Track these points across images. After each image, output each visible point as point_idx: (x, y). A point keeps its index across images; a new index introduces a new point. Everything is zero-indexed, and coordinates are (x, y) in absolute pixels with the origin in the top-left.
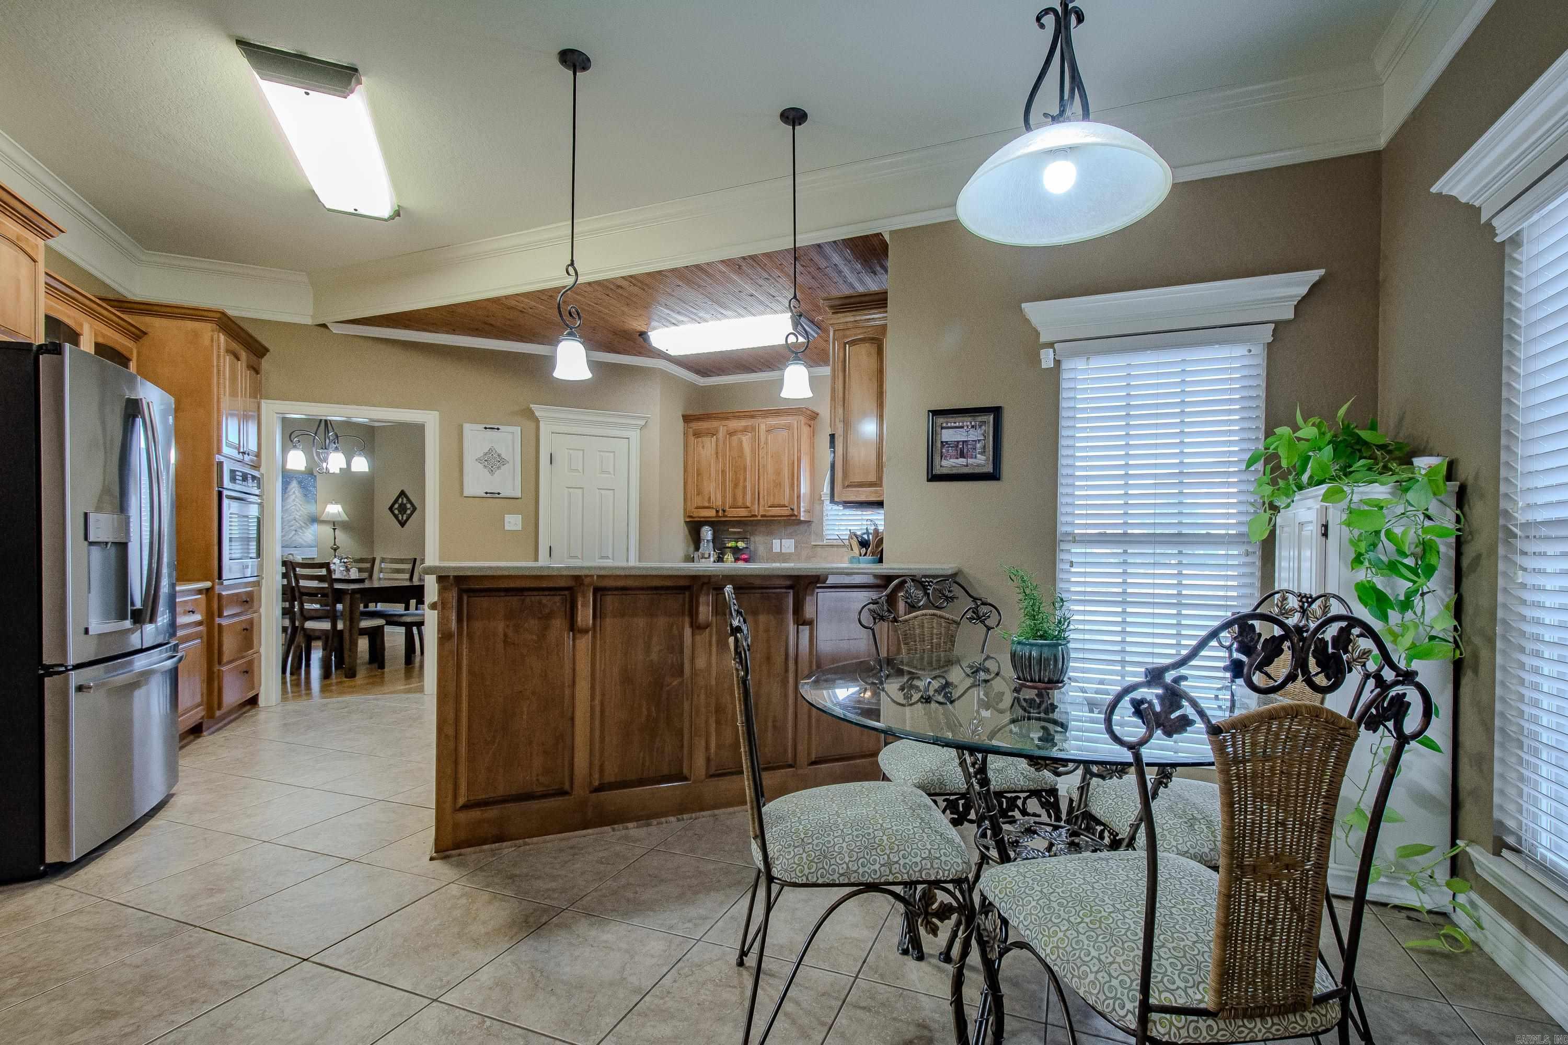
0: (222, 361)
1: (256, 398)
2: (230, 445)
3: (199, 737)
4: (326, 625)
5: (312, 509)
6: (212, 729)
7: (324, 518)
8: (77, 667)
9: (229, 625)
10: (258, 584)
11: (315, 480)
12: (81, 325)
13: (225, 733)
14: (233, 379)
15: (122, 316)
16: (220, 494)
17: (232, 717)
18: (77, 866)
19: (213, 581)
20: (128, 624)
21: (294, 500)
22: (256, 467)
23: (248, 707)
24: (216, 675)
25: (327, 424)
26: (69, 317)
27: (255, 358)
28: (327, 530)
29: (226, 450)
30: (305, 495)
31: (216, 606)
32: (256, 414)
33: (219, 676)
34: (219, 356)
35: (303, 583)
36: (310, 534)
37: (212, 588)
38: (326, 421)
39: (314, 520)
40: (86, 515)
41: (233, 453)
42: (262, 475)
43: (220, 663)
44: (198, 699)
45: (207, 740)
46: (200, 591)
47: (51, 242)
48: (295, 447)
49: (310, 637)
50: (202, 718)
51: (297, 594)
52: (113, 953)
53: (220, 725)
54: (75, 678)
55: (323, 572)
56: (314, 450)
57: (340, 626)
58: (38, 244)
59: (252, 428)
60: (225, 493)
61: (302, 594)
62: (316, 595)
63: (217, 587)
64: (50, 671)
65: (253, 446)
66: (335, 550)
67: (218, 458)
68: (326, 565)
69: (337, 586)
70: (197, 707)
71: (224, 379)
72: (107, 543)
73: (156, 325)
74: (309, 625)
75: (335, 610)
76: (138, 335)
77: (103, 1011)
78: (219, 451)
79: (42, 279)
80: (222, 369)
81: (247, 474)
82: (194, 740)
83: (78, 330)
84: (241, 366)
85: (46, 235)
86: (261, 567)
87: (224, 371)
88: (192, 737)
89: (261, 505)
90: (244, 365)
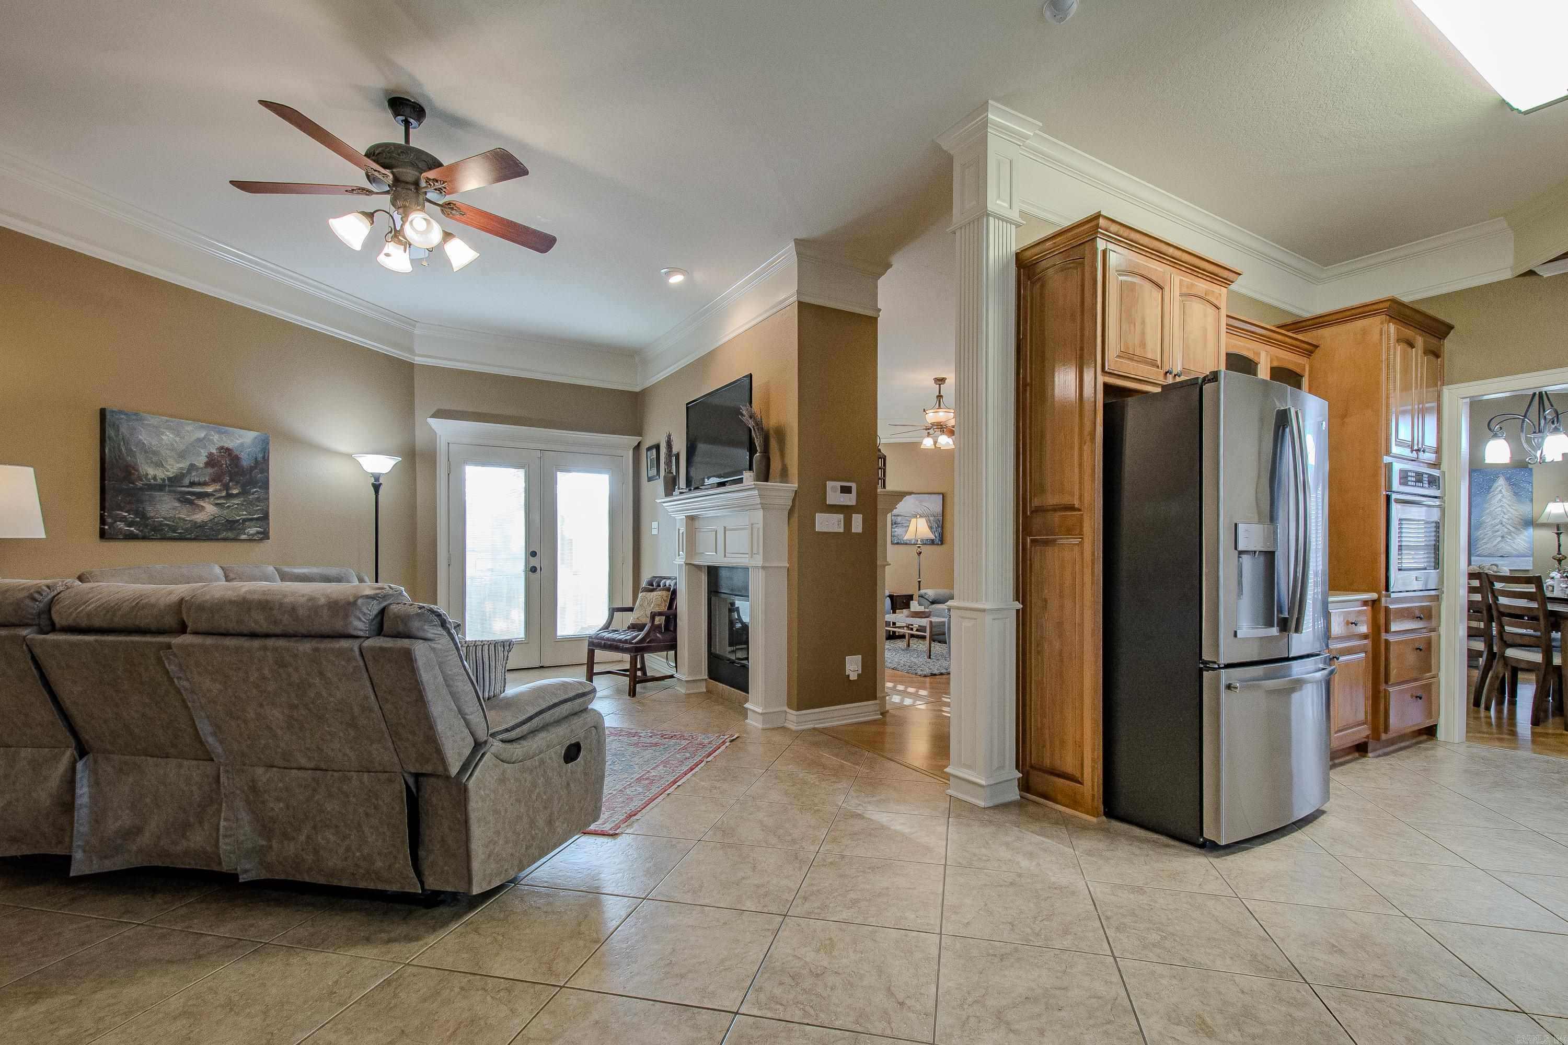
0: (1392, 353)
1: (1436, 386)
2: (1400, 443)
3: (1364, 757)
4: (1536, 657)
5: (1525, 509)
6: (1380, 752)
7: (1543, 520)
8: (1228, 666)
9: (1398, 643)
10: (1437, 598)
11: (1531, 475)
12: (1258, 354)
13: (1391, 760)
14: (1406, 370)
15: (1294, 336)
16: (1388, 498)
17: (1403, 744)
18: (1228, 851)
19: (1379, 593)
20: (1274, 631)
21: (1500, 500)
22: (1436, 465)
23: (1425, 737)
24: (1382, 695)
25: (1541, 398)
26: (1249, 349)
27: (1433, 341)
28: (1549, 536)
29: (1395, 450)
30: (1516, 494)
31: (1382, 621)
32: (1435, 404)
33: (1385, 696)
34: (1389, 348)
35: (1503, 600)
36: (1523, 540)
37: (1379, 600)
38: (1540, 393)
39: (1530, 523)
40: (1236, 525)
41: (1406, 452)
42: (1444, 473)
43: (1386, 682)
44: (1361, 716)
45: (1370, 761)
46: (1365, 603)
47: (1233, 287)
48: (1495, 436)
49: (1515, 669)
50: (1367, 737)
51: (1495, 613)
52: (1228, 961)
53: (1392, 748)
54: (1225, 676)
55: (1532, 589)
56: (1523, 436)
57: (1557, 660)
58: (1220, 293)
59: (1431, 423)
60: (1394, 496)
61: (1503, 614)
62: (1520, 617)
63: (1383, 600)
64: (1207, 666)
65: (1431, 440)
66: (1560, 561)
67: (1387, 459)
68: (1537, 581)
69: (1551, 607)
70: (1359, 725)
71: (1395, 371)
72: (1255, 552)
73: (1326, 335)
74: (1511, 652)
75: (1550, 640)
76: (1310, 350)
77: (1204, 1022)
78: (1388, 452)
79: (1224, 321)
80: (1392, 361)
81: (1422, 474)
82: (1357, 759)
83: (1256, 360)
84: (1417, 354)
85: (1227, 282)
86: (1441, 580)
87: (1394, 364)
88: (1357, 755)
89: (1442, 508)
90: (1420, 352)
